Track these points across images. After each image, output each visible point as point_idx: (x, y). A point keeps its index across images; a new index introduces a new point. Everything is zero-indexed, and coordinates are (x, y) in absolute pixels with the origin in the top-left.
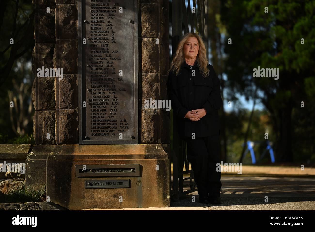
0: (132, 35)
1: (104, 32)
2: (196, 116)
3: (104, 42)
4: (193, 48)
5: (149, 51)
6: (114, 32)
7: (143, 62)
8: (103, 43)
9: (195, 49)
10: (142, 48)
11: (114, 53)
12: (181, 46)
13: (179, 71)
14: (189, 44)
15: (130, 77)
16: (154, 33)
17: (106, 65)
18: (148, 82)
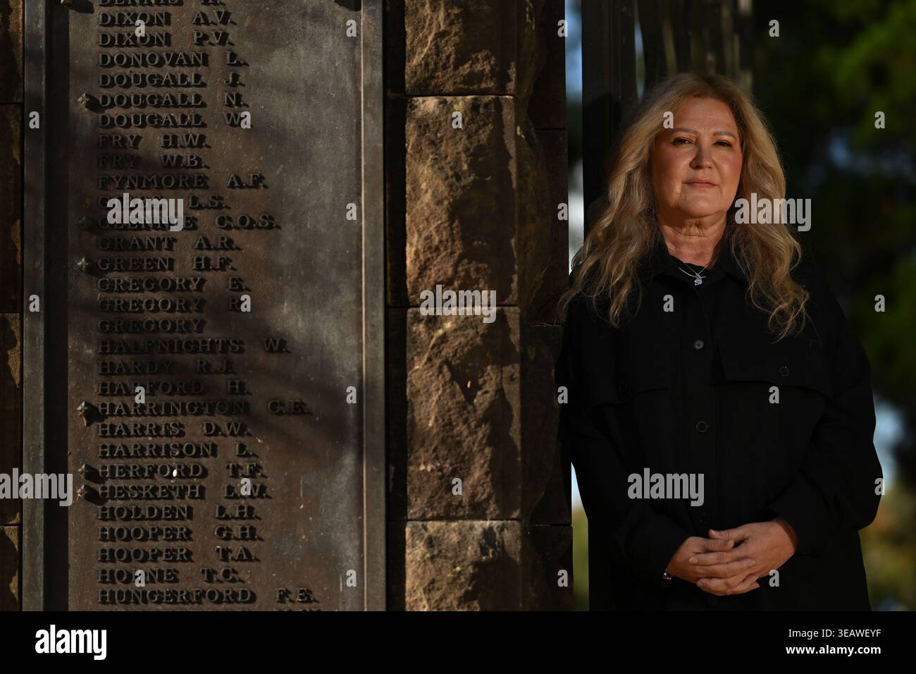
0: (347, 78)
1: (181, 64)
2: (736, 566)
3: (179, 120)
4: (707, 163)
5: (450, 173)
6: (239, 64)
7: (415, 240)
8: (175, 125)
9: (719, 169)
10: (408, 156)
11: (241, 187)
12: (638, 151)
13: (629, 295)
14: (680, 141)
15: (336, 333)
16: (483, 66)
17: (189, 257)
18: (447, 362)
